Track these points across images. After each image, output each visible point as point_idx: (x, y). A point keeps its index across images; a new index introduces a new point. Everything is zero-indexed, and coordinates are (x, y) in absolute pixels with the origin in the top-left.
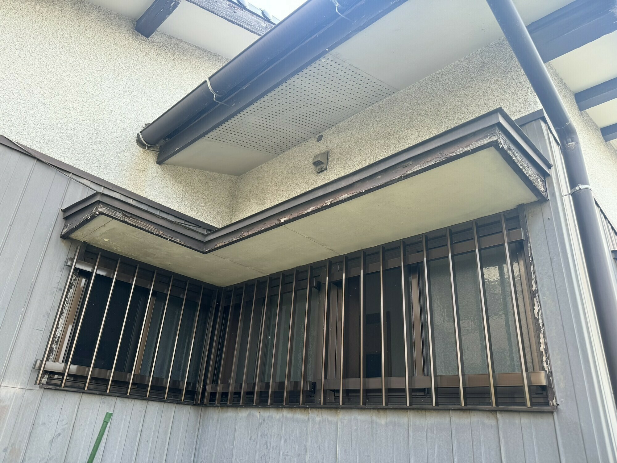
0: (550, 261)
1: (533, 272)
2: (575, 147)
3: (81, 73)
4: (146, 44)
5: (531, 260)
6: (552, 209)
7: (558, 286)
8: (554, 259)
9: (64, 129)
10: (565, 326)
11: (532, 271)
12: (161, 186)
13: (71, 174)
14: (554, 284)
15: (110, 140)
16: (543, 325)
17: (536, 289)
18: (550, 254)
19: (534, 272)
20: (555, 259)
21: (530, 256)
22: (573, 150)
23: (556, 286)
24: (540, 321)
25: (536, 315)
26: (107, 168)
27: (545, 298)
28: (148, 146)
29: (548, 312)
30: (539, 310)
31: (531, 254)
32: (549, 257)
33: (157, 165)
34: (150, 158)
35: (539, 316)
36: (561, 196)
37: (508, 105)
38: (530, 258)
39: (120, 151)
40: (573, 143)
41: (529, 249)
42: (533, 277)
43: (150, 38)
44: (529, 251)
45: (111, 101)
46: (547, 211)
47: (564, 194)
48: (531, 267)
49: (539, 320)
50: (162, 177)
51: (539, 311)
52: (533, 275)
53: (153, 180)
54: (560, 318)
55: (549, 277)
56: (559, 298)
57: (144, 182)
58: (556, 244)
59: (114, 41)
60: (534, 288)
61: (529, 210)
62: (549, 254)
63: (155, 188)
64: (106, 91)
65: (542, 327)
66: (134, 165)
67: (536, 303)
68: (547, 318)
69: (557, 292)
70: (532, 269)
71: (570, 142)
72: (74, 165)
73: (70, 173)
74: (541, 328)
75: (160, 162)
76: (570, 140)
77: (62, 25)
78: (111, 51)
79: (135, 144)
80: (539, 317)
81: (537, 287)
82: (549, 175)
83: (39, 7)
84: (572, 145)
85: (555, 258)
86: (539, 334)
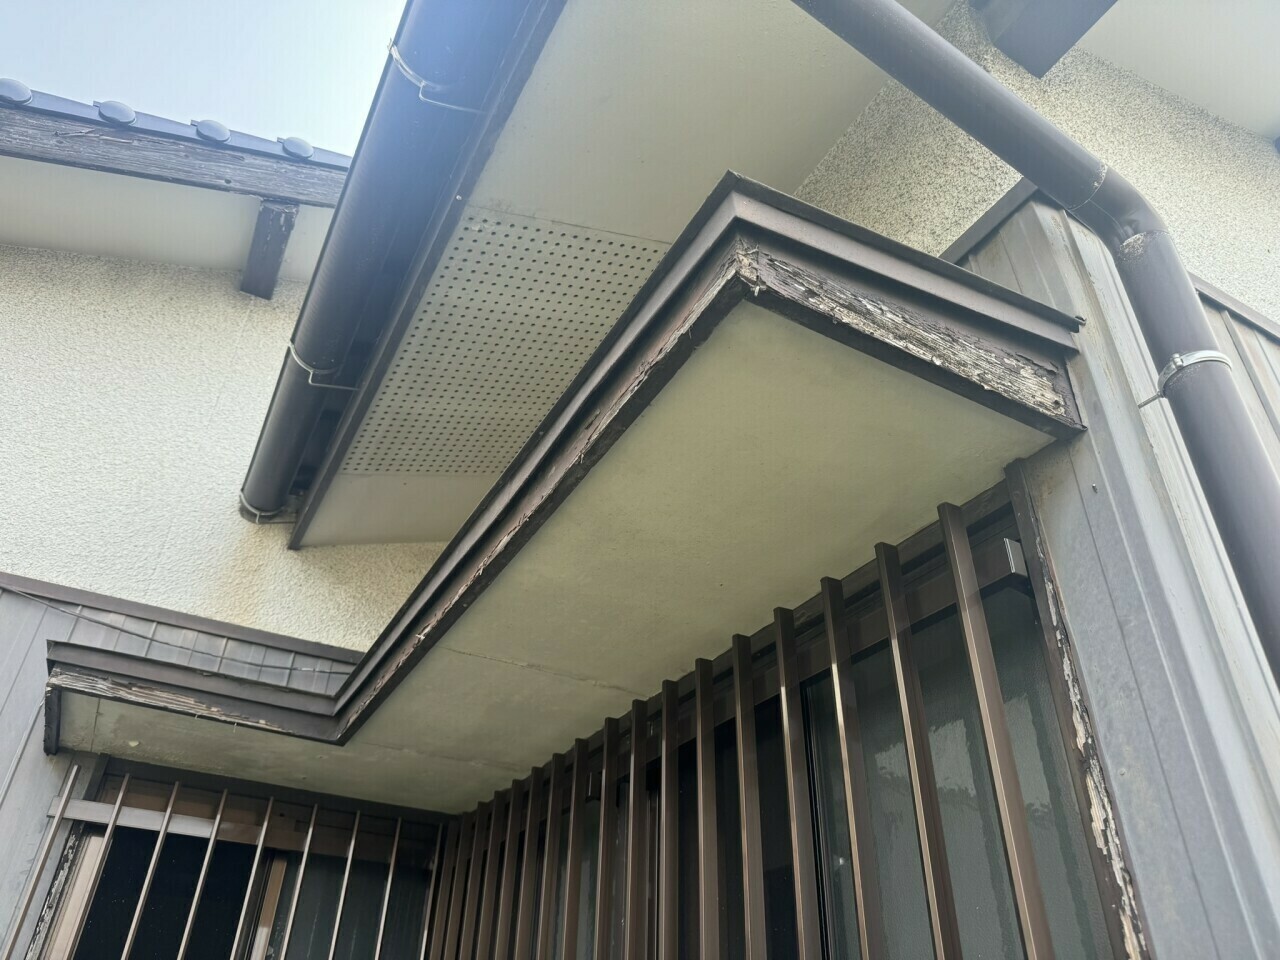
0: (1119, 632)
1: (1073, 681)
2: (1145, 247)
3: (115, 397)
4: (266, 311)
5: (1059, 637)
6: (1098, 456)
7: (1155, 722)
8: (1130, 621)
9: (70, 515)
10: (1199, 877)
11: (1067, 678)
12: (301, 597)
13: (80, 608)
14: (1144, 717)
15: (175, 520)
16: (1131, 881)
17: (1090, 741)
18: (1114, 607)
19: (1076, 680)
20: (1132, 624)
21: (1055, 624)
22: (1141, 255)
23: (1151, 720)
24: (1117, 865)
25: (1100, 843)
26: (167, 579)
27: (1124, 770)
28: (261, 517)
29: (1141, 824)
30: (1106, 821)
31: (1061, 618)
32: (1115, 620)
33: (291, 553)
34: (275, 539)
35: (1111, 844)
36: (1135, 408)
37: (955, 194)
38: (1058, 633)
39: (199, 538)
40: (1138, 236)
41: (1050, 601)
42: (1075, 699)
43: (274, 300)
44: (1053, 610)
45: (182, 440)
46: (1088, 462)
47: (1143, 399)
48: (1063, 663)
49: (1110, 858)
50: (302, 576)
51: (1106, 827)
52: (1071, 690)
53: (278, 588)
54: (1180, 846)
55: (1124, 691)
56: (1165, 767)
57: (256, 594)
58: (1128, 571)
59: (192, 321)
60: (1081, 740)
61: (1038, 476)
62: (1112, 610)
63: (283, 604)
64: (171, 422)
65: (1123, 888)
66: (231, 563)
67: (1093, 794)
68: (1140, 851)
69: (1155, 745)
70: (1067, 670)
71: (1129, 237)
72: (88, 588)
73: (78, 605)
74: (1122, 895)
75: (295, 545)
76: (1130, 230)
77: (79, 315)
78: (184, 342)
79: (238, 517)
80: (1109, 850)
81: (1091, 734)
82: (1074, 353)
83: (31, 293)
84: (1135, 241)
85: (1132, 618)
86: (1119, 915)
